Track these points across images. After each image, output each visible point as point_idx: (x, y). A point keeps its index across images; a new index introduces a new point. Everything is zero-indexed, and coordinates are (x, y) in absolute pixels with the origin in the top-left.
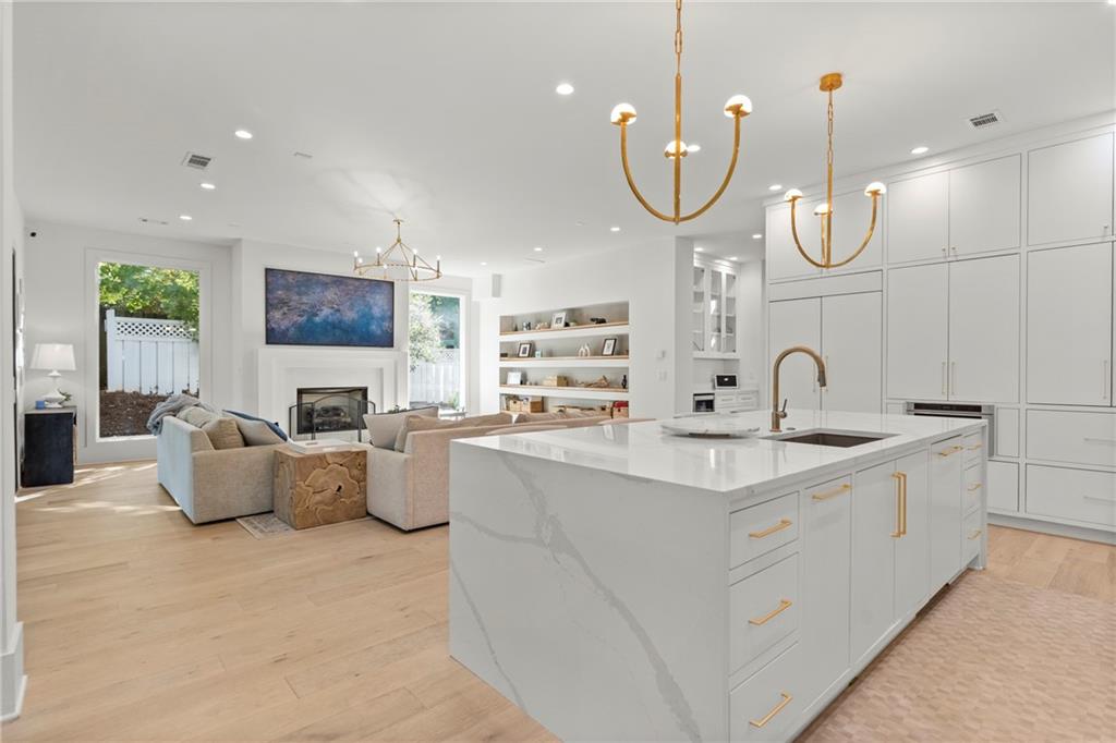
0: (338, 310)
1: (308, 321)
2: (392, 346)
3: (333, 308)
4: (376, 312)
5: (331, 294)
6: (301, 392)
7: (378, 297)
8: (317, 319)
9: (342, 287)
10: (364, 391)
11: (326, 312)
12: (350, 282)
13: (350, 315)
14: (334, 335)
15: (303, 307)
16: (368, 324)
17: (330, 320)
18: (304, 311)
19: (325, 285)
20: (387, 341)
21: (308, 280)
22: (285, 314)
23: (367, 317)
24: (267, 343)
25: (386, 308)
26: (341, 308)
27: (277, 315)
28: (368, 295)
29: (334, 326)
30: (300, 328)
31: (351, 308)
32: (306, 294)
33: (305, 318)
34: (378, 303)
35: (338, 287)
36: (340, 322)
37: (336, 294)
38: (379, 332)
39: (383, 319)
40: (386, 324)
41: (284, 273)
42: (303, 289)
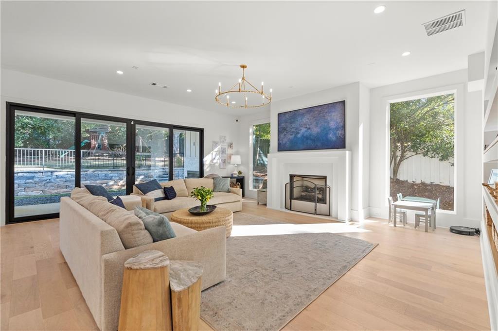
0: (310, 128)
1: (295, 137)
2: (345, 148)
3: (306, 127)
4: (332, 125)
5: (306, 120)
6: (292, 177)
7: (333, 114)
8: (299, 136)
9: (312, 113)
10: (325, 178)
11: (303, 130)
12: (316, 109)
13: (315, 130)
14: (307, 143)
15: (293, 130)
16: (327, 134)
17: (305, 135)
18: (293, 132)
19: (303, 115)
20: (340, 144)
21: (294, 115)
22: (285, 135)
23: (326, 130)
24: (278, 151)
25: (339, 120)
26: (311, 126)
27: (282, 136)
28: (327, 114)
29: (307, 138)
30: (291, 141)
31: (316, 126)
32: (294, 122)
33: (293, 136)
34: (333, 119)
35: (309, 114)
36: (310, 135)
37: (308, 119)
38: (334, 139)
39: (337, 129)
40: (340, 132)
41: (285, 113)
42: (292, 120)
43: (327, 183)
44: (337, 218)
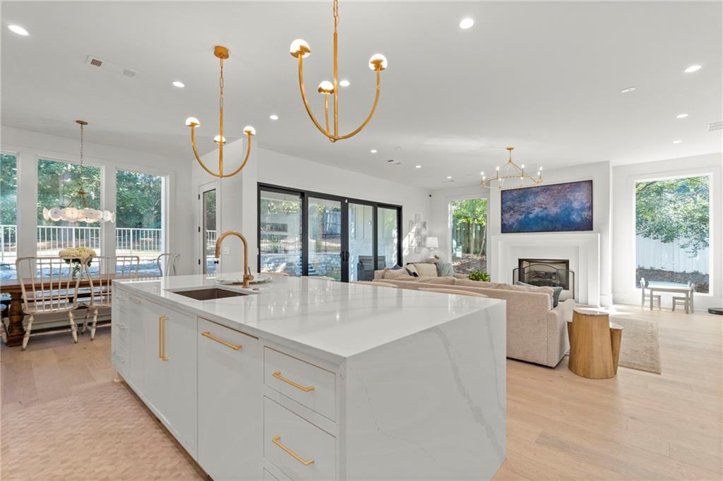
0: (546, 208)
1: (525, 217)
2: (592, 229)
3: (542, 207)
4: (576, 205)
5: (540, 199)
6: (521, 261)
7: (578, 194)
8: (531, 216)
9: (548, 192)
10: (566, 263)
11: (537, 210)
12: (554, 187)
13: (554, 211)
14: (543, 224)
15: (522, 209)
16: (569, 215)
17: (540, 215)
18: (523, 212)
19: (537, 193)
20: (587, 225)
21: (524, 193)
22: (511, 215)
23: (569, 210)
24: (502, 232)
25: (585, 201)
26: (548, 206)
27: (507, 216)
28: (569, 194)
29: (542, 219)
30: (520, 222)
31: (555, 205)
32: (524, 201)
33: (523, 216)
34: (578, 199)
35: (545, 192)
36: (547, 216)
37: (544, 198)
38: (579, 220)
39: (582, 210)
40: (585, 214)
41: (511, 191)
42: (522, 198)
43: (570, 268)
44: (587, 304)
